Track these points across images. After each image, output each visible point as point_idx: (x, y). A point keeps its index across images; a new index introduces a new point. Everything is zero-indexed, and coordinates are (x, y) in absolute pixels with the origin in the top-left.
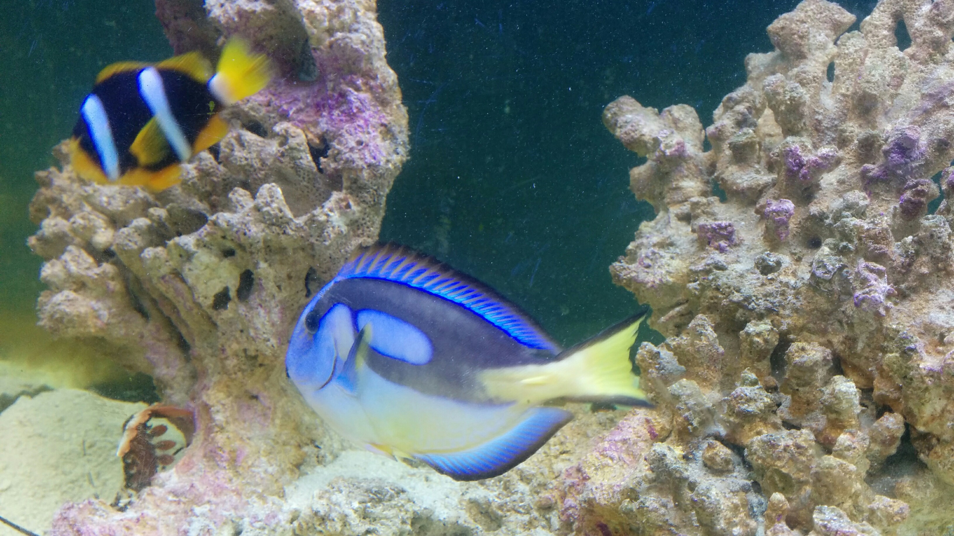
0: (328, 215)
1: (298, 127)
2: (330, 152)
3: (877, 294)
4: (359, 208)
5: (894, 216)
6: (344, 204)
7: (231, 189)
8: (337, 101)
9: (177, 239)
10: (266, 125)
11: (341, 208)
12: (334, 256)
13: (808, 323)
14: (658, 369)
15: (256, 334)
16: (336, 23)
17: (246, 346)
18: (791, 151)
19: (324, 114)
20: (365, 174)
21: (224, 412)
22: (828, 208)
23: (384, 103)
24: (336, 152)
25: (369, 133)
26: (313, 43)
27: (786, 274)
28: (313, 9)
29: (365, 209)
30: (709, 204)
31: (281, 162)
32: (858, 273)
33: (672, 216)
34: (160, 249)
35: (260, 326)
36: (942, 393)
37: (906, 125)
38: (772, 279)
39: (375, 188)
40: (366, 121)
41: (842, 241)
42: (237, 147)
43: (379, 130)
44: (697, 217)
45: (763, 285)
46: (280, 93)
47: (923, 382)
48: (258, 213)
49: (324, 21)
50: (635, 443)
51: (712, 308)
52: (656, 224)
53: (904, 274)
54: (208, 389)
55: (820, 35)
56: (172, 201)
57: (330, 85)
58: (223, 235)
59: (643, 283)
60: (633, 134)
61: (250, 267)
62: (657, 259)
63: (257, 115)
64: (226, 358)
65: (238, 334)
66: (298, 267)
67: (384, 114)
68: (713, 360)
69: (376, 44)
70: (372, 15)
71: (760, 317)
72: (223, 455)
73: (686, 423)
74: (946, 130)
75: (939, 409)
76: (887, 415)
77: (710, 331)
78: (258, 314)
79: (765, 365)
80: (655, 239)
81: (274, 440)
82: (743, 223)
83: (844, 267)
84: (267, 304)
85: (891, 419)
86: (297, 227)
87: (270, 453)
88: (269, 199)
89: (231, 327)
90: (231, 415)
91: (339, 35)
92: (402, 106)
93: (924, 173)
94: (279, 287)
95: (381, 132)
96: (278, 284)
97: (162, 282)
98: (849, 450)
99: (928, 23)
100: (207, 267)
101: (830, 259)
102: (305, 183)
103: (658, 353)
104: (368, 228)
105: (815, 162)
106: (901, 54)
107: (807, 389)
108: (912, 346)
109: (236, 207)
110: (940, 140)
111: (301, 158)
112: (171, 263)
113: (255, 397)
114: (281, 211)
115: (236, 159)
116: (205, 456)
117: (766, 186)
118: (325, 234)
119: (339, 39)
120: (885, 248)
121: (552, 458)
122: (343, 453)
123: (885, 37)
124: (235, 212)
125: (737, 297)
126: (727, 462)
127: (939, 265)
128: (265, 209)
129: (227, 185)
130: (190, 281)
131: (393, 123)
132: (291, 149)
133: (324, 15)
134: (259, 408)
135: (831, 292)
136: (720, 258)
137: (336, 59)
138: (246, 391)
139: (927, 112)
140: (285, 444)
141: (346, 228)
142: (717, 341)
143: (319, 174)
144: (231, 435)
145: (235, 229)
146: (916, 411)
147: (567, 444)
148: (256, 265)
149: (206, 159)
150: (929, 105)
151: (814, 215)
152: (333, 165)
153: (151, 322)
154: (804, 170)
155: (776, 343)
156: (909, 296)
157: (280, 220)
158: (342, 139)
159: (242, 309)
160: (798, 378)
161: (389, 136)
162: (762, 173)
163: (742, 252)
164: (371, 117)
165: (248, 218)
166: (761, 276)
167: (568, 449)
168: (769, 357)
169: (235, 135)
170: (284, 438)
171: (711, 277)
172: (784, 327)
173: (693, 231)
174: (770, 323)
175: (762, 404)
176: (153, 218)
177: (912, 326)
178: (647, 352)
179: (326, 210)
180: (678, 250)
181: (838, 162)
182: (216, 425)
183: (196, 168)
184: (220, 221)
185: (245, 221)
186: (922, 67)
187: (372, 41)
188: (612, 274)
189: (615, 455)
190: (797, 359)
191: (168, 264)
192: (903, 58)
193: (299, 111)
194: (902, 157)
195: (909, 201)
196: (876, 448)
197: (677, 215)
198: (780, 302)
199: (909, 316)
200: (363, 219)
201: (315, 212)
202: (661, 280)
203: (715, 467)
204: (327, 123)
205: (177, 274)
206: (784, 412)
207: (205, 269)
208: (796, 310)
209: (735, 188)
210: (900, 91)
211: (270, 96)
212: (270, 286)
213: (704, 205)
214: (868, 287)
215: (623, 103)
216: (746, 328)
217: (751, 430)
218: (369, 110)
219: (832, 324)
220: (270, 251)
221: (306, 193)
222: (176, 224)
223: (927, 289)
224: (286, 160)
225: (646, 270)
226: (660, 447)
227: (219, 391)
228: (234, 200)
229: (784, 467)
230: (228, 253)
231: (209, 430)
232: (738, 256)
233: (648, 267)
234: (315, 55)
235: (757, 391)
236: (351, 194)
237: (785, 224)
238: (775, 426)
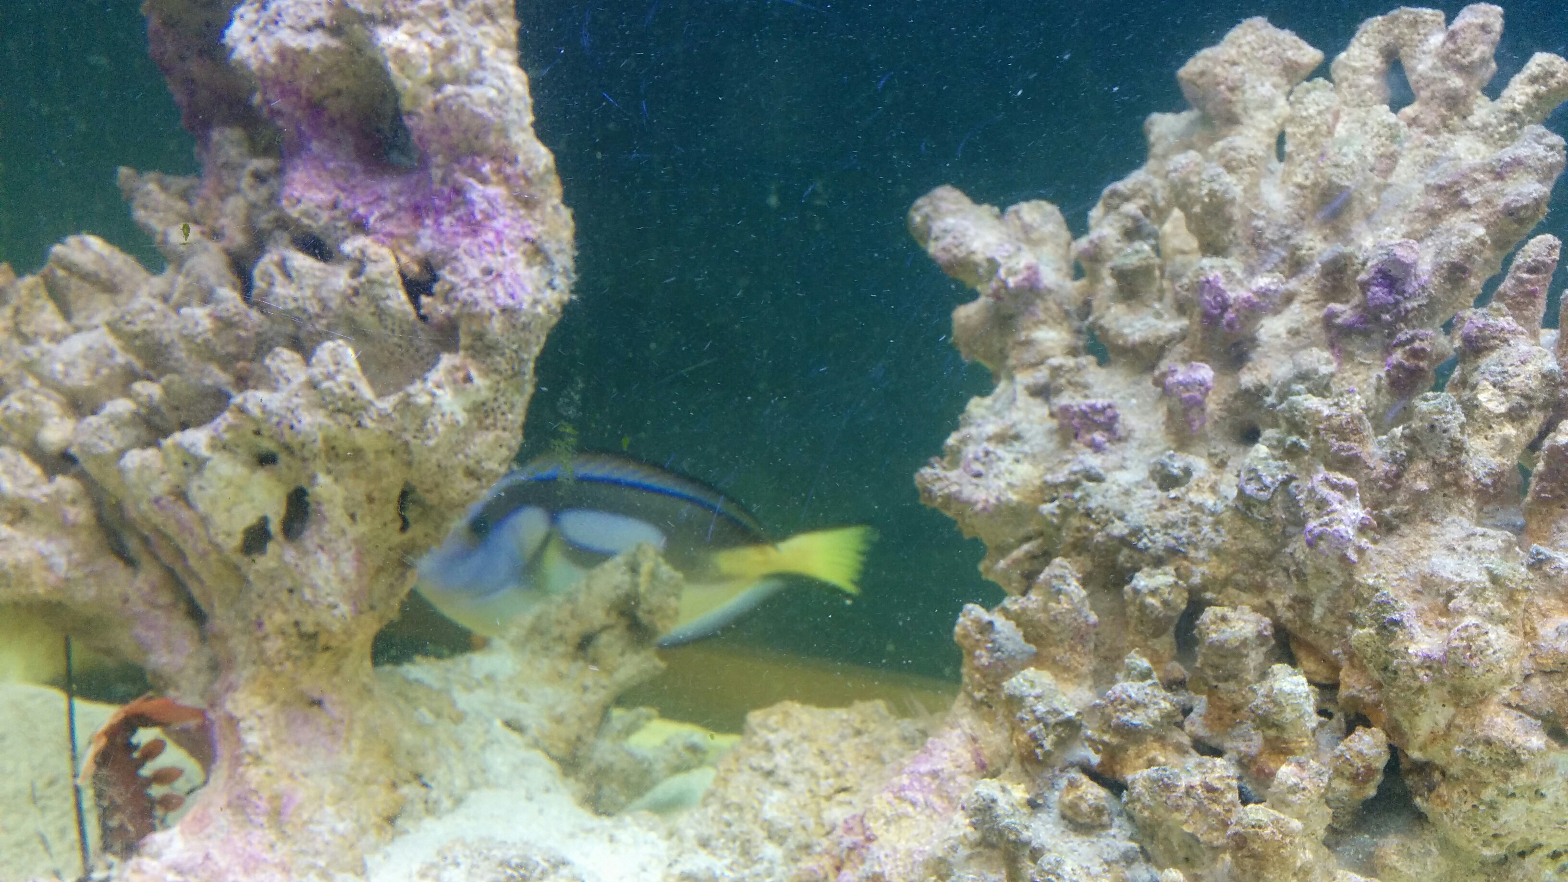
0: (433, 395)
1: (383, 243)
2: (437, 287)
3: (1342, 527)
4: (487, 382)
5: (1378, 390)
6: (460, 375)
7: (270, 349)
8: (449, 200)
9: (178, 436)
10: (329, 242)
11: (455, 382)
12: (444, 463)
13: (1234, 572)
14: (992, 651)
15: (315, 596)
16: (445, 71)
17: (298, 616)
18: (1208, 282)
19: (428, 222)
20: (496, 325)
21: (261, 730)
22: (1269, 377)
23: (529, 204)
24: (447, 287)
25: (503, 254)
26: (406, 104)
27: (1200, 489)
28: (404, 46)
29: (498, 383)
30: (1078, 369)
31: (353, 304)
32: (1312, 490)
33: (1019, 388)
34: (151, 453)
35: (320, 582)
36: (1447, 696)
37: (1397, 239)
38: (1176, 499)
39: (515, 347)
40: (498, 233)
41: (1290, 433)
42: (279, 278)
43: (521, 249)
44: (1058, 391)
45: (1162, 507)
46: (354, 187)
47: (1415, 677)
48: (313, 391)
49: (424, 67)
50: (952, 778)
51: (1080, 547)
52: (995, 401)
53: (1388, 492)
54: (235, 690)
55: (1262, 85)
56: (174, 371)
57: (437, 174)
58: (254, 428)
59: (969, 503)
60: (955, 251)
61: (304, 483)
62: (991, 462)
63: (314, 225)
64: (265, 637)
65: (284, 596)
66: (385, 482)
67: (530, 222)
68: (1080, 635)
69: (514, 103)
70: (509, 55)
71: (1158, 562)
72: (259, 803)
73: (1033, 745)
74: (1461, 248)
75: (1443, 723)
76: (1359, 731)
77: (1075, 588)
78: (318, 563)
79: (1166, 643)
80: (991, 429)
81: (348, 776)
82: (1134, 401)
83: (1291, 479)
84: (333, 545)
85: (1367, 738)
86: (380, 415)
87: (341, 799)
88: (332, 368)
89: (272, 583)
90: (274, 736)
91: (450, 89)
92: (562, 207)
93: (1429, 318)
94: (353, 517)
95: (524, 253)
96: (352, 510)
97: (155, 507)
98: (1295, 793)
99: (1439, 64)
100: (229, 483)
101: (1268, 466)
102: (396, 340)
103: (991, 623)
104: (503, 414)
105: (1247, 301)
106: (1392, 118)
107: (1232, 685)
108: (1396, 616)
109: (277, 381)
110: (1453, 264)
111: (388, 297)
112: (169, 476)
113: (317, 703)
114: (352, 387)
115: (276, 300)
116: (229, 805)
117: (1172, 340)
118: (429, 426)
119: (450, 97)
120: (1357, 448)
121: (823, 802)
122: (473, 794)
123: (1370, 88)
124: (275, 389)
125: (1118, 529)
126: (1099, 811)
127: (1447, 477)
128: (326, 385)
129: (264, 342)
130: (202, 507)
131: (545, 238)
132: (371, 282)
133: (424, 57)
134: (324, 721)
135: (1270, 522)
136: (1093, 461)
137: (445, 131)
138: (302, 695)
139: (1434, 216)
140: (368, 782)
141: (465, 415)
142: (1087, 603)
143: (420, 324)
144: (273, 769)
145: (275, 419)
146: (1405, 725)
147: (848, 776)
148: (313, 478)
149: (226, 300)
150: (1436, 203)
151: (1247, 391)
152: (443, 309)
153: (141, 576)
154: (1230, 315)
155: (1183, 607)
156: (1397, 527)
157: (352, 404)
158: (458, 265)
159: (290, 555)
160: (1216, 667)
161: (539, 259)
162: (1166, 316)
163: (1130, 450)
164: (506, 226)
165: (296, 400)
166: (1159, 493)
167: (848, 785)
168: (1172, 629)
169: (276, 258)
170: (366, 771)
171: (1078, 494)
172: (1196, 580)
173: (1052, 415)
174: (1173, 572)
175: (1157, 712)
176: (141, 399)
177: (1402, 579)
178: (973, 621)
179: (430, 384)
180: (1027, 448)
181: (1289, 298)
182: (248, 753)
183: (210, 315)
184: (250, 406)
185: (292, 406)
186: (1429, 138)
187: (507, 102)
188: (919, 486)
189: (920, 797)
190: (1214, 635)
191: (164, 477)
192: (1397, 125)
193: (385, 217)
194: (1390, 293)
195: (1400, 366)
196: (1343, 786)
197: (1027, 388)
198: (1189, 537)
199: (1398, 563)
200: (495, 399)
201: (411, 389)
202: (998, 499)
203: (1080, 820)
204: (432, 238)
205: (181, 495)
206: (1196, 724)
207: (226, 487)
208: (1217, 552)
209: (1121, 342)
210: (1392, 179)
211: (337, 192)
212: (336, 514)
213: (1071, 370)
214: (1328, 514)
215: (942, 199)
216: (1134, 582)
217: (1138, 756)
218: (503, 215)
219: (1273, 575)
220: (337, 455)
221: (397, 356)
222: (177, 408)
223: (1427, 517)
224: (361, 301)
225: (975, 480)
226: (988, 788)
227: (253, 693)
228: (273, 369)
229: (1186, 822)
230: (265, 460)
231: (237, 761)
232: (1124, 459)
233: (978, 475)
234: (409, 123)
235: (1148, 690)
236: (473, 357)
237: (1199, 404)
238: (1180, 750)
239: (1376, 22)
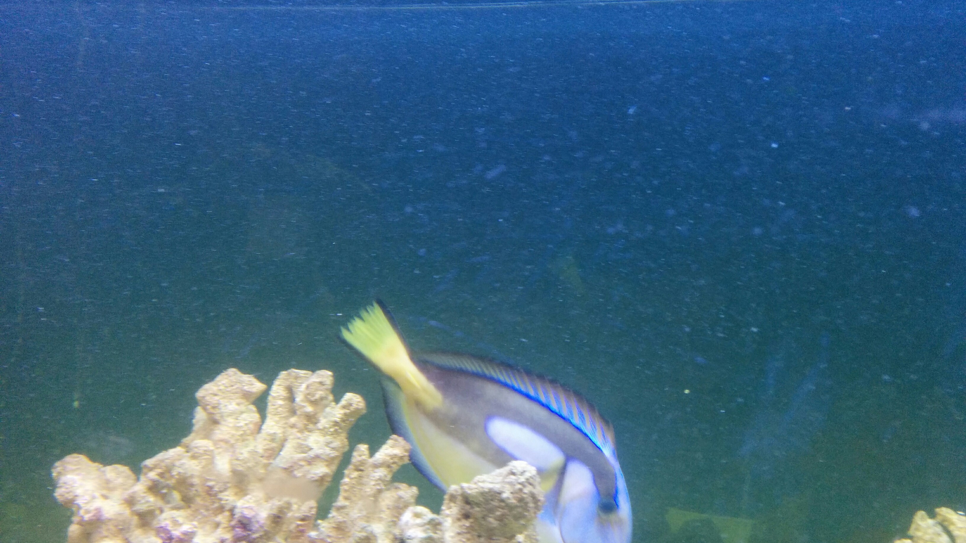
55: (231, 404)
60: (67, 495)
105: (181, 538)
110: (276, 515)
123: (281, 406)
186: (299, 435)
215: (69, 463)
239: (283, 374)
